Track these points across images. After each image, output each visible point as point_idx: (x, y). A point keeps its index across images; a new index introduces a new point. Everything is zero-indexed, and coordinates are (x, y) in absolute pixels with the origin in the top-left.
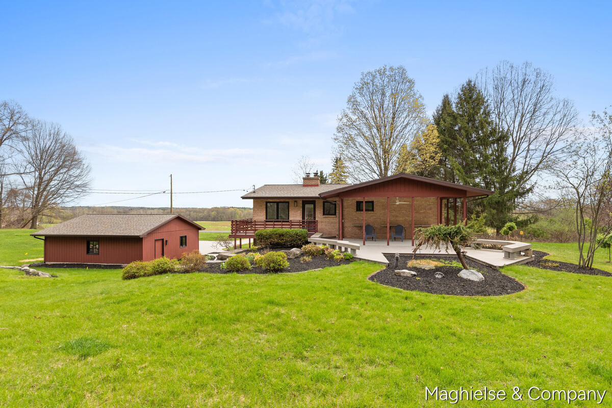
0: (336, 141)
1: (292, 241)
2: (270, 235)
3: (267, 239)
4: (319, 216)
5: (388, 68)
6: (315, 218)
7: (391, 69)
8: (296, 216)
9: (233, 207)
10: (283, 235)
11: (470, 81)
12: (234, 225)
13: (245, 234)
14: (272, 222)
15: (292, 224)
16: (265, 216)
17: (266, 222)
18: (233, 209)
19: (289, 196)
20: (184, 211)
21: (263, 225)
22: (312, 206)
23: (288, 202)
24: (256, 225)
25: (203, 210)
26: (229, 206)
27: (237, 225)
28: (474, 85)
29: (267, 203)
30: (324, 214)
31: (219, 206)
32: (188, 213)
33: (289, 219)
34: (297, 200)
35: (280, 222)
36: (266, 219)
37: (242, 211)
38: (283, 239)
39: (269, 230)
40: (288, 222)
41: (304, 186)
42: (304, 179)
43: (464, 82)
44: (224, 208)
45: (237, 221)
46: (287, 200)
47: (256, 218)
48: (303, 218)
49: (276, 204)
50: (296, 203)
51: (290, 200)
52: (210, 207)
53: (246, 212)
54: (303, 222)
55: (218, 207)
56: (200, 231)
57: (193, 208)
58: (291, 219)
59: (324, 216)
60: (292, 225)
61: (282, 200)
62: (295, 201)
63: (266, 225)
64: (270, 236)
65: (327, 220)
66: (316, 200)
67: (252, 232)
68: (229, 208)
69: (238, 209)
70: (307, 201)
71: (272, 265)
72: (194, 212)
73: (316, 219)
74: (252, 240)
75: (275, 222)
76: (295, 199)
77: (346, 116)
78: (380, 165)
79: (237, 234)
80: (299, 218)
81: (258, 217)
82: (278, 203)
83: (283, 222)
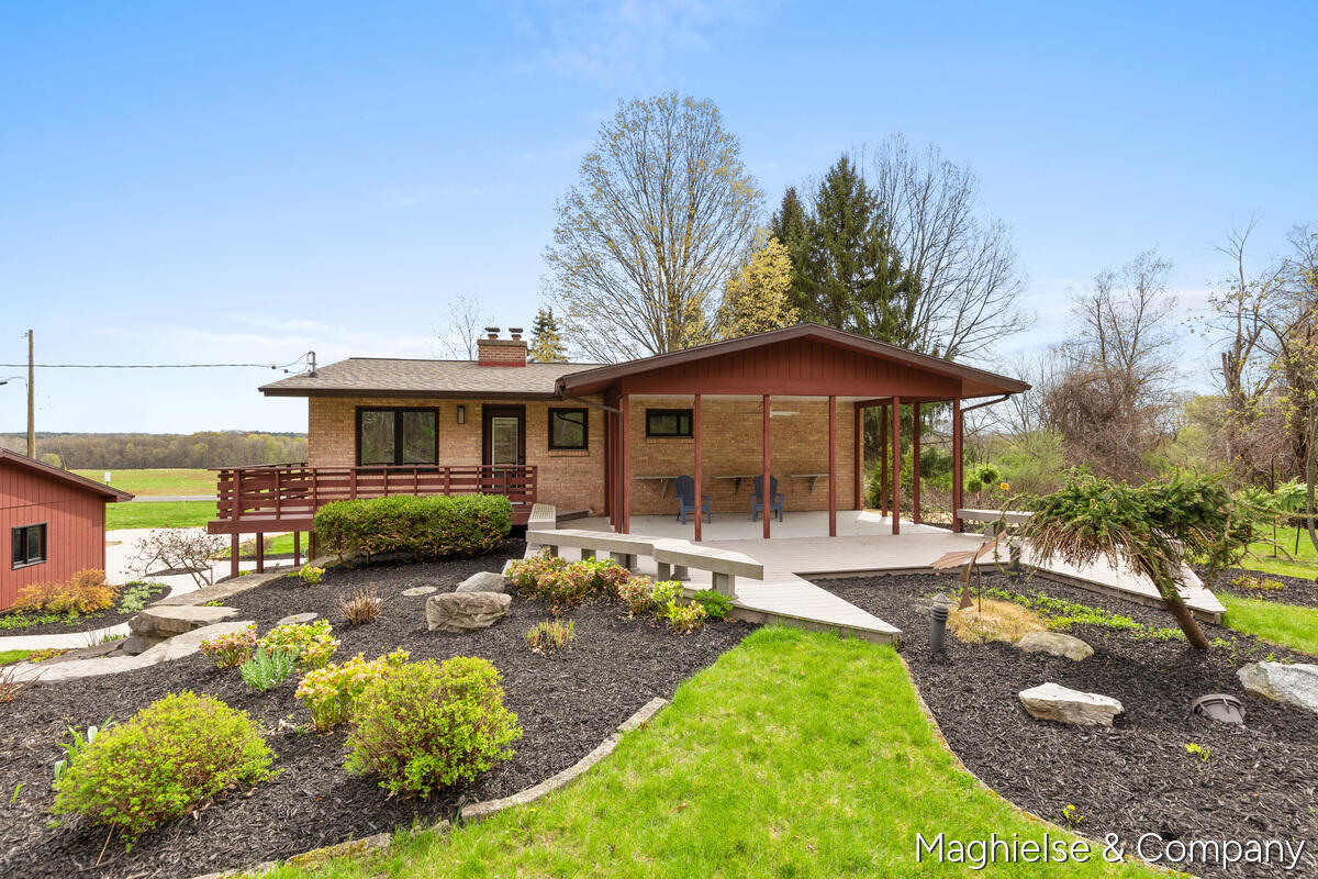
0: (555, 263)
1: (456, 538)
2: (374, 522)
3: (362, 534)
4: (537, 452)
5: (681, 98)
6: (522, 458)
7: (688, 103)
8: (460, 451)
9: (257, 433)
10: (423, 520)
11: (844, 161)
12: (231, 485)
13: (274, 517)
14: (380, 472)
15: (450, 480)
16: (352, 455)
17: (359, 472)
18: (256, 437)
19: (440, 387)
20: (104, 441)
21: (346, 484)
22: (512, 422)
23: (436, 411)
24: (318, 484)
25: (168, 439)
26: (247, 430)
27: (242, 485)
28: (854, 169)
29: (360, 411)
30: (551, 446)
31: (216, 429)
32: (116, 446)
33: (437, 463)
34: (465, 402)
35: (410, 471)
36: (359, 462)
37: (284, 442)
38: (423, 534)
39: (372, 502)
40: (436, 471)
41: (482, 364)
42: (481, 343)
43: (833, 162)
44: (233, 435)
45: (241, 474)
46: (432, 403)
47: (320, 462)
48: (486, 458)
49: (392, 413)
50: (461, 414)
51: (441, 404)
52: (189, 432)
53: (295, 443)
54: (486, 472)
55: (214, 430)
56: (108, 505)
57: (134, 435)
58: (444, 462)
59: (554, 453)
60: (452, 482)
61: (414, 403)
62: (460, 407)
63: (359, 483)
64: (374, 525)
65: (560, 463)
66: (528, 404)
67: (306, 508)
68: (246, 435)
69: (273, 438)
70: (497, 408)
71: (418, 765)
72: (135, 445)
73: (529, 462)
74: (305, 537)
75: (390, 472)
76: (460, 399)
77: (580, 204)
78: (658, 331)
79: (243, 518)
80: (472, 459)
81: (327, 458)
82: (398, 412)
83: (420, 471)
